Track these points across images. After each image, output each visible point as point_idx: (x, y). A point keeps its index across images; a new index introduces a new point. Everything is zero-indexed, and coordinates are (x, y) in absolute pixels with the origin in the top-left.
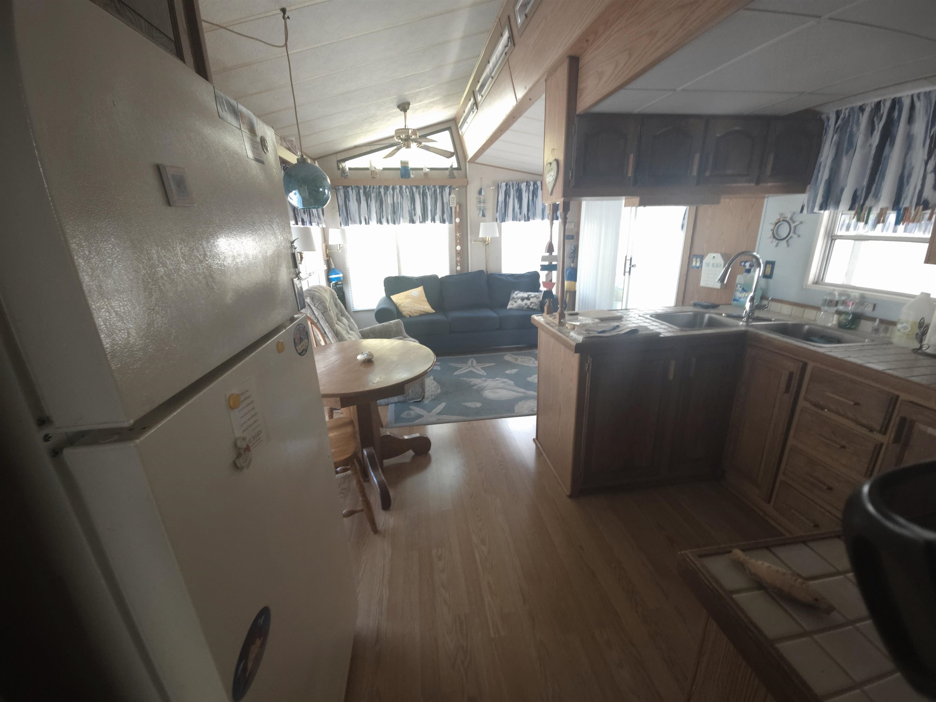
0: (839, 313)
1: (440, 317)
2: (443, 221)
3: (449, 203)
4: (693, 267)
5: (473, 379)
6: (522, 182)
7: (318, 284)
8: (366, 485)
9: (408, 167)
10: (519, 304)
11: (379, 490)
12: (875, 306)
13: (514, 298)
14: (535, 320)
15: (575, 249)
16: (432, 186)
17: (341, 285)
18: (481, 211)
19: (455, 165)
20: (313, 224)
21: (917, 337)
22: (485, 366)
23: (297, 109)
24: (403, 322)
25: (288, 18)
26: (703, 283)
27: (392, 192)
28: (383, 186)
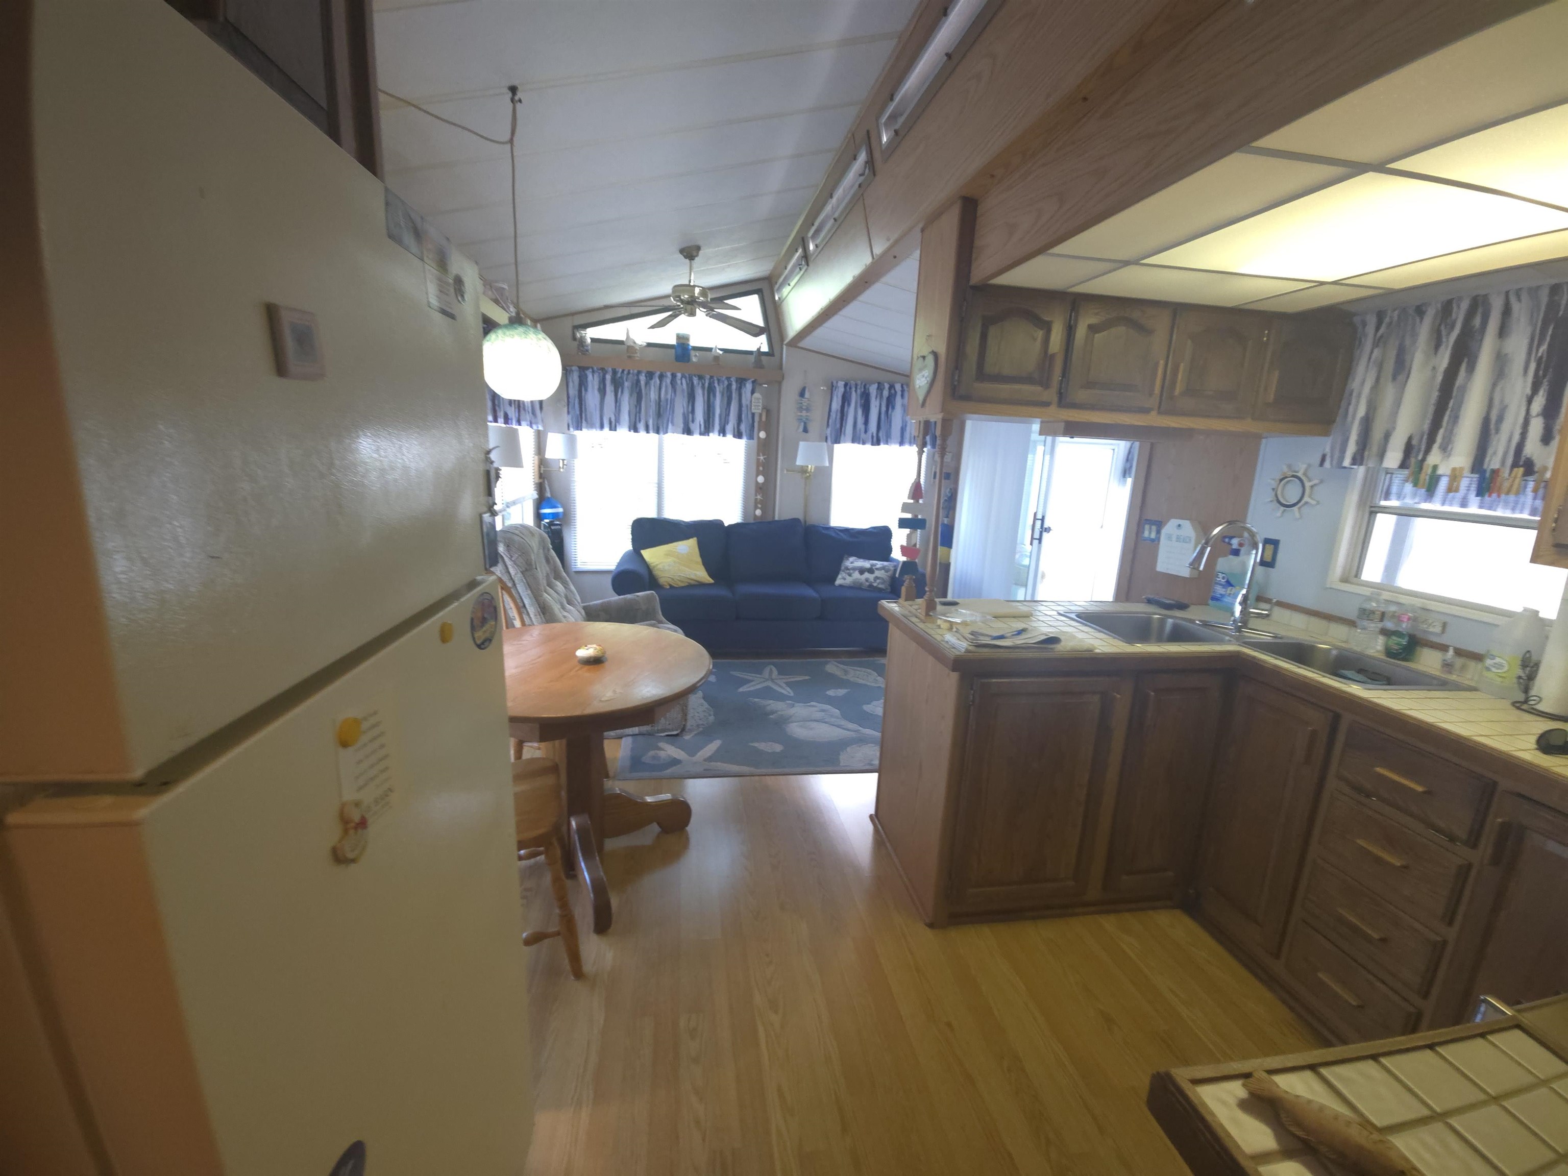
0: (1385, 632)
1: (723, 592)
2: (738, 435)
3: (751, 406)
4: (1145, 539)
5: (771, 701)
6: (872, 383)
7: (521, 522)
8: (569, 883)
9: (688, 345)
10: (857, 579)
11: (592, 895)
12: (1444, 625)
13: (847, 569)
14: (883, 608)
15: (952, 495)
16: (724, 377)
17: (559, 527)
18: (803, 424)
19: (765, 348)
20: (523, 423)
21: (1519, 683)
22: (792, 680)
23: (518, 240)
24: (659, 597)
25: (520, 101)
26: (1161, 567)
27: (658, 382)
28: (645, 371)
